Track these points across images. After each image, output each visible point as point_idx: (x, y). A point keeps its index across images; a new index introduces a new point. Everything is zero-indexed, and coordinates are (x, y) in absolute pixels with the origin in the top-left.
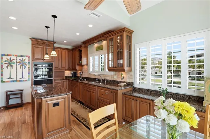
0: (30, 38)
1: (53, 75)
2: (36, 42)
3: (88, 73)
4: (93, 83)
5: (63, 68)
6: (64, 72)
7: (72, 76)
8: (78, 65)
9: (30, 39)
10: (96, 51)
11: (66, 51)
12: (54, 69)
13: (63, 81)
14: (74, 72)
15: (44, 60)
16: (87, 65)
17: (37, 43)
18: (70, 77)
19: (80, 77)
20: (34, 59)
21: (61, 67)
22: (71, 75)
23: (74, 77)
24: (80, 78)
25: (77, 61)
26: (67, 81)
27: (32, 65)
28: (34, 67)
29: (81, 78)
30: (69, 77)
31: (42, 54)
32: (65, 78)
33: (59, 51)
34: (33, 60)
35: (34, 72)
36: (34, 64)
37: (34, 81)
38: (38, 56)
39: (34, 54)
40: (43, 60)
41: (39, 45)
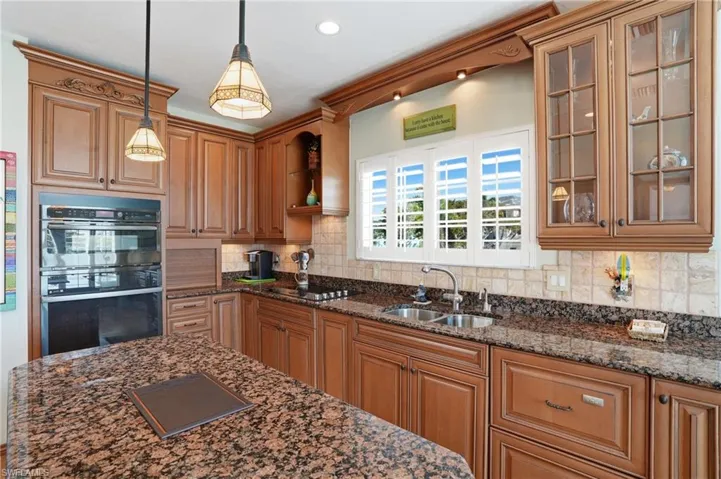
0: (17, 44)
1: (164, 269)
2: (62, 76)
3: (350, 256)
4: (405, 312)
5: (213, 230)
6: (216, 253)
7: (254, 272)
8: (291, 214)
9: (16, 50)
10: (405, 138)
11: (224, 144)
12: (167, 237)
13: (215, 298)
14: (261, 252)
15: (111, 186)
16: (344, 213)
17: (68, 83)
18: (244, 275)
19: (300, 277)
20: (45, 176)
21: (199, 228)
22: (246, 267)
23: (264, 278)
24: (302, 280)
25: (290, 195)
26: (237, 296)
27: (35, 211)
28: (45, 225)
29: (304, 284)
30: (235, 276)
31: (97, 149)
32: (219, 284)
33: (188, 142)
34: (40, 180)
35: (45, 251)
36: (45, 208)
37: (46, 306)
38: (73, 159)
39: (44, 142)
40: (101, 186)
41: (80, 93)
